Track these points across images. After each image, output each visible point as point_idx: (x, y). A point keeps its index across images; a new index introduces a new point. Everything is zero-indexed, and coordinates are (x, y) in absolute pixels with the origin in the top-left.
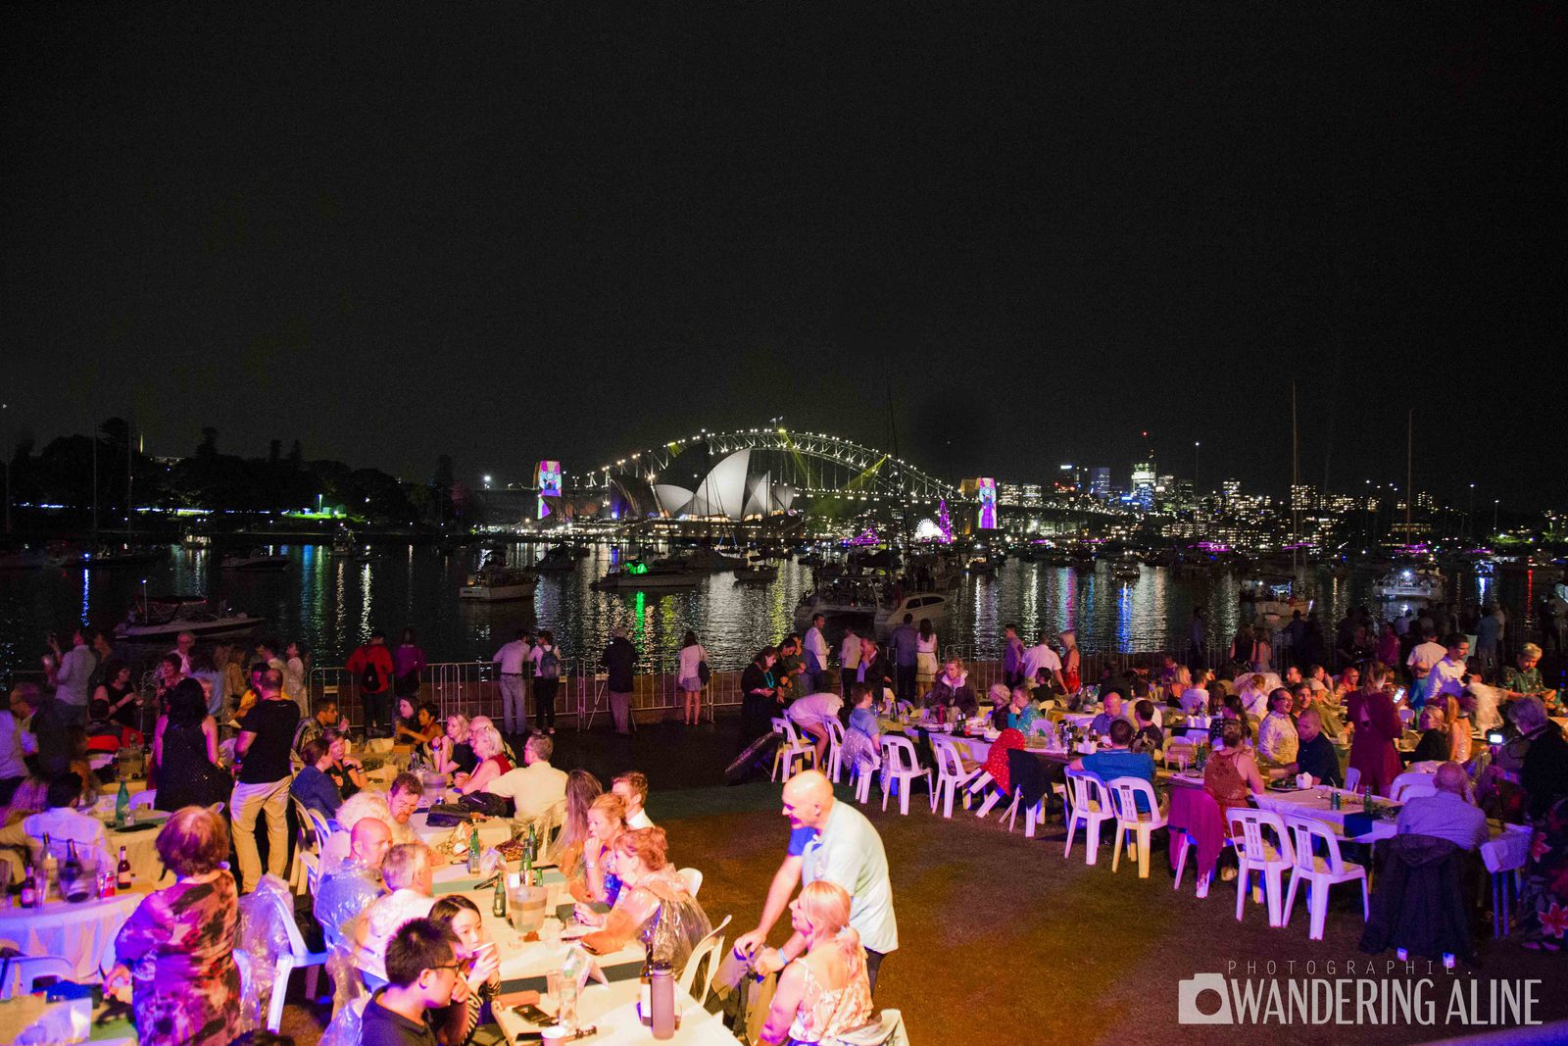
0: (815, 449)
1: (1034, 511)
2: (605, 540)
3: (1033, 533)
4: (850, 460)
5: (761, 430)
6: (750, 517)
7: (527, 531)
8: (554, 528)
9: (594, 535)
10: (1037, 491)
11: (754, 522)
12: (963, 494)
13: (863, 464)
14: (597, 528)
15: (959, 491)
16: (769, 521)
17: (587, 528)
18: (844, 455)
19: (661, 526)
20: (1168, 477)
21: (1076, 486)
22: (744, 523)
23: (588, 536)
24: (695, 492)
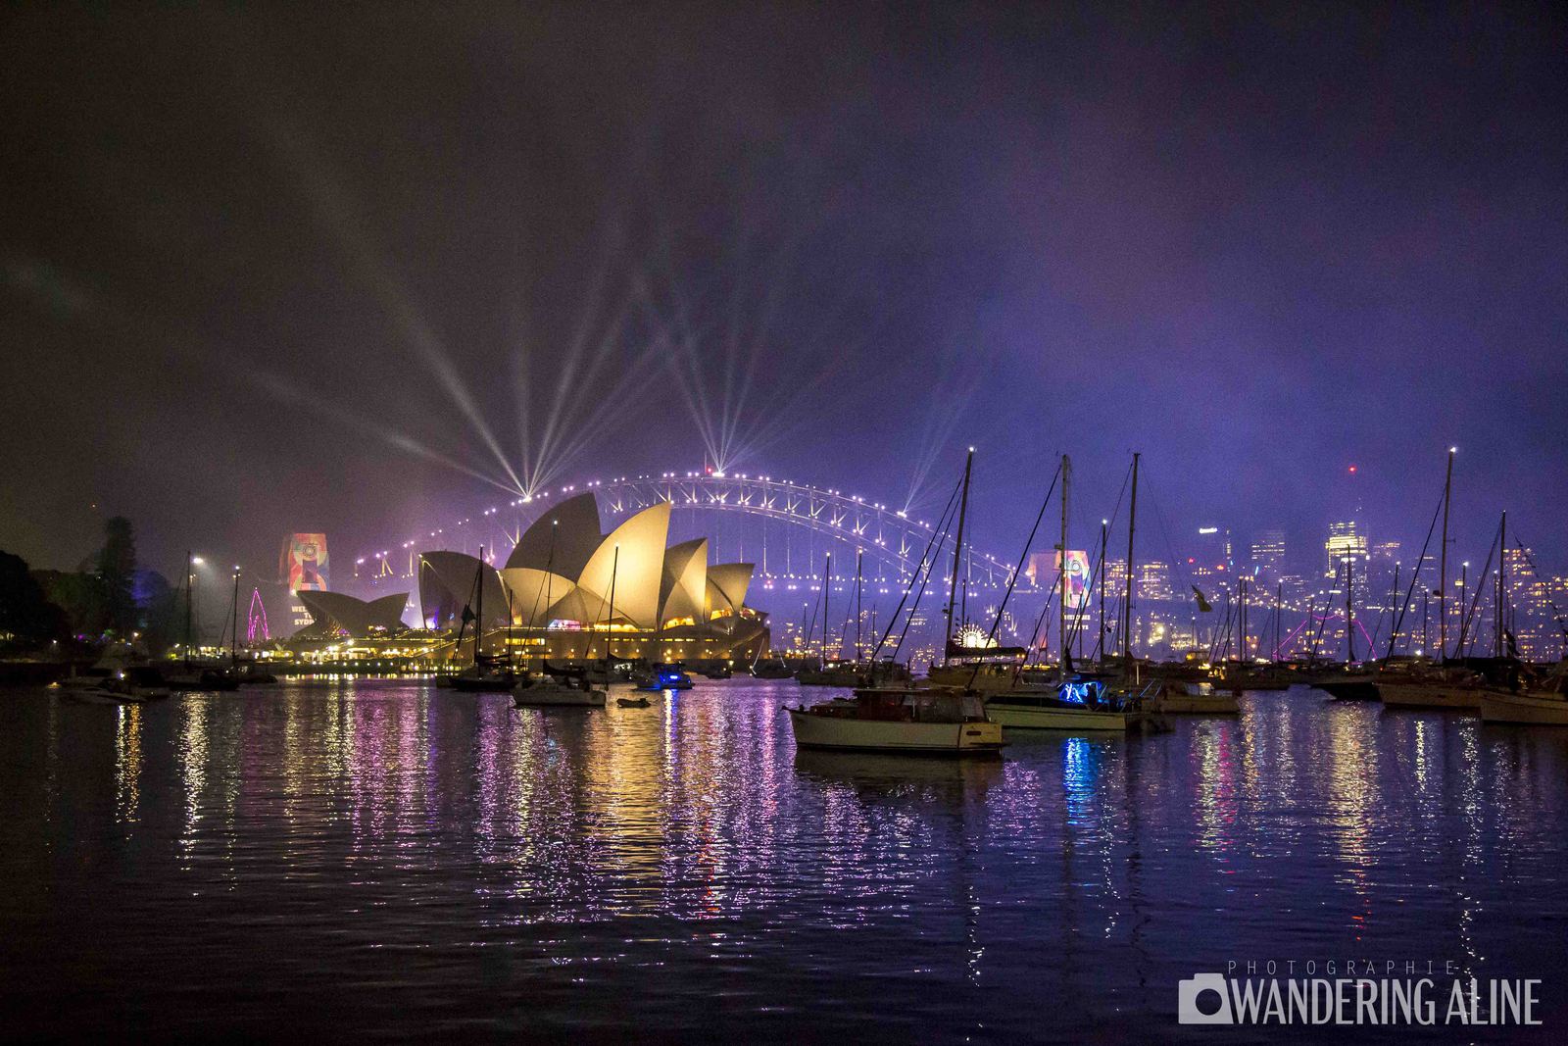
0: (776, 506)
1: (1160, 606)
2: (417, 668)
3: (1158, 644)
4: (836, 522)
5: (681, 475)
6: (672, 624)
7: (272, 654)
8: (322, 648)
9: (396, 659)
10: (1160, 572)
11: (681, 631)
12: (1033, 579)
13: (859, 531)
14: (400, 646)
15: (1028, 573)
16: (703, 630)
17: (382, 647)
18: (826, 515)
19: (515, 641)
20: (1390, 545)
21: (1226, 564)
22: (662, 633)
23: (385, 661)
24: (576, 582)
